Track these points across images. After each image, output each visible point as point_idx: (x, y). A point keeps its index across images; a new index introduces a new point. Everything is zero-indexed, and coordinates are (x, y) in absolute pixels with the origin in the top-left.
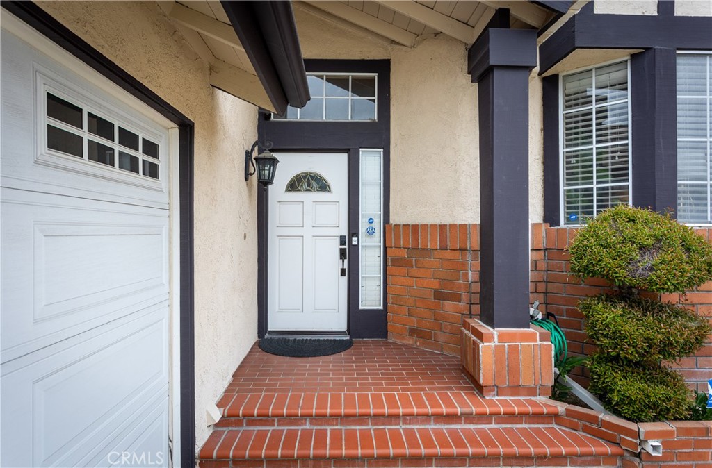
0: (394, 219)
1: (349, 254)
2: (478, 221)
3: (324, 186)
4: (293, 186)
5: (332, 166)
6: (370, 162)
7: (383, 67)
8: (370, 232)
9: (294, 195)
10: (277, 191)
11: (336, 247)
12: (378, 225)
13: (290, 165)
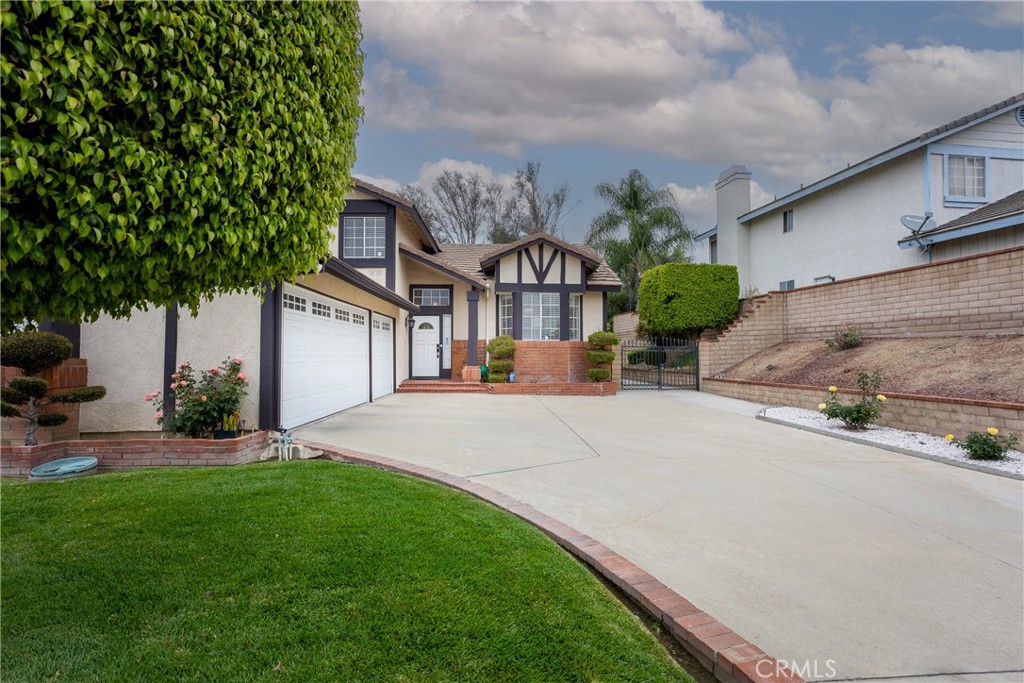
0: (455, 338)
1: (440, 350)
2: (467, 338)
3: (431, 327)
4: (421, 327)
5: (434, 320)
6: (447, 319)
7: (451, 287)
8: (447, 343)
9: (421, 330)
10: (415, 329)
11: (435, 348)
12: (450, 339)
13: (419, 320)
